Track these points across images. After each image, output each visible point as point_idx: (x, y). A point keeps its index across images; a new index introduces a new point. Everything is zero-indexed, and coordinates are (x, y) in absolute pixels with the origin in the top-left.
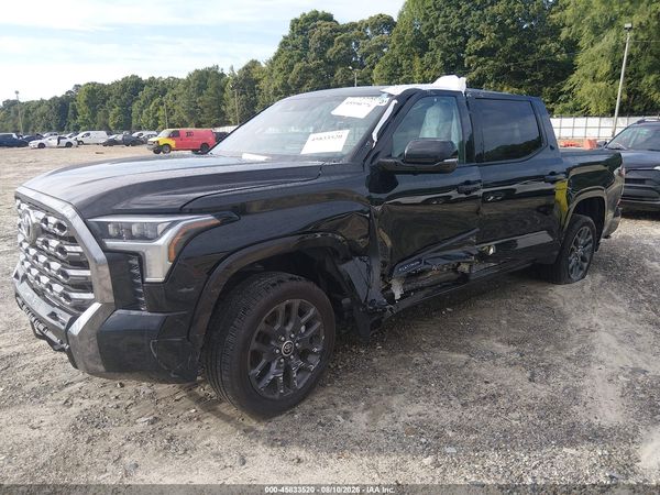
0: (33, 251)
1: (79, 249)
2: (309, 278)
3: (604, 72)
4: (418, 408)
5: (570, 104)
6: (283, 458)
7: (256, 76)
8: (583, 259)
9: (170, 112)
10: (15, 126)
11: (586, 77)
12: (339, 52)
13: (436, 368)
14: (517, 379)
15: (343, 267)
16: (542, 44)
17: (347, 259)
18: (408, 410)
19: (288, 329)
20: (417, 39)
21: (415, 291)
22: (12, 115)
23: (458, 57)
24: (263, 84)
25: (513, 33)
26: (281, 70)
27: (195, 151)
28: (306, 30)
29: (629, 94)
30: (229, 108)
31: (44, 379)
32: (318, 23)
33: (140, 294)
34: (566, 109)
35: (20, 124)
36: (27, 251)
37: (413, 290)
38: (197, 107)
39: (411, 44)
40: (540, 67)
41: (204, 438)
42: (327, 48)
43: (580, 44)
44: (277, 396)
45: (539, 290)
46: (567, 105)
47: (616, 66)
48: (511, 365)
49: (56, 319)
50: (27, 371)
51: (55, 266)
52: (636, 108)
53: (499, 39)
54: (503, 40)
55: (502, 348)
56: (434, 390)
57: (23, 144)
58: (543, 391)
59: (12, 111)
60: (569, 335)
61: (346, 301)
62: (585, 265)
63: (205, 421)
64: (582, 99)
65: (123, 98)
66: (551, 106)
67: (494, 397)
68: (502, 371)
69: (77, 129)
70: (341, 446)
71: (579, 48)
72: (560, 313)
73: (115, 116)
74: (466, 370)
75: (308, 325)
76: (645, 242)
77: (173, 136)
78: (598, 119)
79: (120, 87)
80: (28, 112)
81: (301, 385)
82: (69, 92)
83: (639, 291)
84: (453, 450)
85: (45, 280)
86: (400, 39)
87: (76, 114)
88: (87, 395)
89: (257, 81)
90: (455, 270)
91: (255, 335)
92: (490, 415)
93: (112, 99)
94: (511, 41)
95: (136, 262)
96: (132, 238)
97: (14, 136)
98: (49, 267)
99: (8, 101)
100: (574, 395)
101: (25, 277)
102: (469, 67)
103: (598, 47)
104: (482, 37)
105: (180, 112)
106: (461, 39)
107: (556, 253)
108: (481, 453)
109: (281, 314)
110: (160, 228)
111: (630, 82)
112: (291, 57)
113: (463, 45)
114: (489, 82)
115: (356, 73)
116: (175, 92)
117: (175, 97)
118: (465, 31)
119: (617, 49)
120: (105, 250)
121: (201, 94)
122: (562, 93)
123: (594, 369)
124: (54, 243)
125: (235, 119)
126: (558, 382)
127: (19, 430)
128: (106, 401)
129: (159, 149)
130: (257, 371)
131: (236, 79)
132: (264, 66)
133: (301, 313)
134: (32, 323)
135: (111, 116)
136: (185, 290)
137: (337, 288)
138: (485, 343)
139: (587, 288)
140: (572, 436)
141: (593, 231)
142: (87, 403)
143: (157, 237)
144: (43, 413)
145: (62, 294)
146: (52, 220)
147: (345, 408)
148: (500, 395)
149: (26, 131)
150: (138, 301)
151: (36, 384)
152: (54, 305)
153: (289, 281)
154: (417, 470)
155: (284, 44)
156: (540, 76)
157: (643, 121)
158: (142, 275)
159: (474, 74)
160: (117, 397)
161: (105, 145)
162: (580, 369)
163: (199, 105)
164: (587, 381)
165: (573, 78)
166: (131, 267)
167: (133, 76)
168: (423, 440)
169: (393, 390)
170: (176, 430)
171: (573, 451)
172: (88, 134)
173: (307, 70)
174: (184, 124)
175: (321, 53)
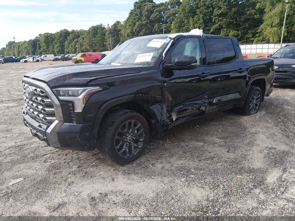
0: (31, 102)
1: (49, 100)
2: (138, 112)
3: (276, 23)
4: (182, 162)
5: (261, 38)
6: (128, 179)
7: (119, 28)
8: (256, 105)
9: (81, 45)
10: (14, 53)
11: (268, 26)
12: (156, 16)
13: (190, 148)
14: (222, 152)
15: (151, 108)
16: (248, 10)
17: (153, 104)
18: (178, 163)
19: (130, 131)
20: (191, 10)
21: (182, 117)
22: (12, 48)
23: (210, 17)
24: (122, 32)
25: (235, 6)
26: (130, 25)
27: (93, 62)
28: (141, 7)
29: (288, 33)
30: (107, 43)
31: (35, 153)
32: (146, 3)
33: (73, 117)
34: (259, 40)
35: (16, 52)
36: (28, 102)
37: (181, 117)
38: (93, 43)
39: (188, 12)
40: (247, 21)
41: (98, 172)
42: (151, 15)
43: (265, 10)
44: (126, 157)
45: (237, 118)
46: (259, 38)
47: (282, 20)
48: (220, 147)
49: (41, 127)
50: (29, 151)
51: (40, 107)
52: (291, 39)
53: (228, 9)
54: (230, 9)
55: (218, 140)
56: (188, 156)
57: (18, 61)
58: (232, 156)
59: (12, 46)
60: (246, 135)
61: (153, 121)
62: (257, 107)
63: (99, 167)
64: (266, 35)
65: (60, 40)
66: (252, 39)
67: (212, 158)
68: (216, 149)
69: (41, 54)
70: (151, 175)
71: (265, 12)
72: (244, 127)
73: (57, 47)
74: (202, 148)
75: (138, 130)
76: (286, 98)
77: (83, 56)
78: (273, 44)
79: (59, 35)
80: (19, 46)
81: (136, 153)
82: (37, 37)
83: (279, 118)
84: (193, 176)
85: (36, 113)
86: (183, 10)
87: (40, 47)
88: (53, 158)
89: (120, 31)
90: (199, 109)
91: (117, 133)
92: (210, 164)
93: (56, 40)
94: (234, 10)
95: (71, 105)
96: (69, 96)
97: (14, 57)
98: (38, 108)
99: (10, 42)
100: (244, 157)
101: (27, 113)
102: (215, 22)
103: (273, 11)
104: (220, 8)
105: (86, 45)
106: (211, 9)
107: (244, 102)
108: (204, 177)
109: (127, 126)
110: (80, 92)
111: (288, 27)
112: (134, 19)
113: (212, 12)
114: (224, 28)
115: (164, 26)
116: (83, 36)
117: (83, 38)
118: (213, 6)
119: (282, 12)
120: (59, 100)
121: (95, 37)
122: (257, 33)
123: (255, 148)
124: (39, 98)
125: (110, 48)
126: (239, 153)
127: (28, 171)
128: (60, 160)
129: (77, 62)
130: (118, 147)
131: (110, 30)
132: (122, 23)
133: (135, 125)
134: (31, 130)
135: (56, 48)
136: (89, 115)
137: (149, 116)
138: (211, 139)
139: (257, 117)
140: (241, 171)
141: (260, 93)
142: (53, 161)
143: (78, 95)
144: (36, 165)
145: (43, 118)
146: (39, 90)
147: (153, 162)
148: (214, 157)
149: (18, 55)
150: (72, 120)
151: (32, 155)
152: (40, 123)
153: (130, 113)
154: (179, 182)
155: (131, 13)
156: (247, 25)
157: (288, 46)
158: (74, 110)
159: (217, 25)
160: (64, 159)
161: (53, 60)
162: (248, 148)
163: (94, 42)
164: (251, 152)
165: (262, 26)
166: (69, 107)
167: (65, 30)
168: (182, 173)
169: (172, 156)
170: (88, 170)
171: (241, 177)
172: (46, 56)
173: (142, 25)
174: (88, 51)
175: (148, 17)
